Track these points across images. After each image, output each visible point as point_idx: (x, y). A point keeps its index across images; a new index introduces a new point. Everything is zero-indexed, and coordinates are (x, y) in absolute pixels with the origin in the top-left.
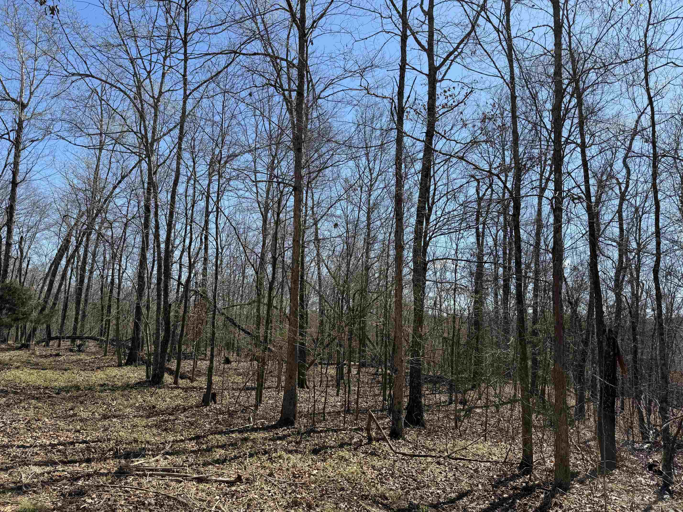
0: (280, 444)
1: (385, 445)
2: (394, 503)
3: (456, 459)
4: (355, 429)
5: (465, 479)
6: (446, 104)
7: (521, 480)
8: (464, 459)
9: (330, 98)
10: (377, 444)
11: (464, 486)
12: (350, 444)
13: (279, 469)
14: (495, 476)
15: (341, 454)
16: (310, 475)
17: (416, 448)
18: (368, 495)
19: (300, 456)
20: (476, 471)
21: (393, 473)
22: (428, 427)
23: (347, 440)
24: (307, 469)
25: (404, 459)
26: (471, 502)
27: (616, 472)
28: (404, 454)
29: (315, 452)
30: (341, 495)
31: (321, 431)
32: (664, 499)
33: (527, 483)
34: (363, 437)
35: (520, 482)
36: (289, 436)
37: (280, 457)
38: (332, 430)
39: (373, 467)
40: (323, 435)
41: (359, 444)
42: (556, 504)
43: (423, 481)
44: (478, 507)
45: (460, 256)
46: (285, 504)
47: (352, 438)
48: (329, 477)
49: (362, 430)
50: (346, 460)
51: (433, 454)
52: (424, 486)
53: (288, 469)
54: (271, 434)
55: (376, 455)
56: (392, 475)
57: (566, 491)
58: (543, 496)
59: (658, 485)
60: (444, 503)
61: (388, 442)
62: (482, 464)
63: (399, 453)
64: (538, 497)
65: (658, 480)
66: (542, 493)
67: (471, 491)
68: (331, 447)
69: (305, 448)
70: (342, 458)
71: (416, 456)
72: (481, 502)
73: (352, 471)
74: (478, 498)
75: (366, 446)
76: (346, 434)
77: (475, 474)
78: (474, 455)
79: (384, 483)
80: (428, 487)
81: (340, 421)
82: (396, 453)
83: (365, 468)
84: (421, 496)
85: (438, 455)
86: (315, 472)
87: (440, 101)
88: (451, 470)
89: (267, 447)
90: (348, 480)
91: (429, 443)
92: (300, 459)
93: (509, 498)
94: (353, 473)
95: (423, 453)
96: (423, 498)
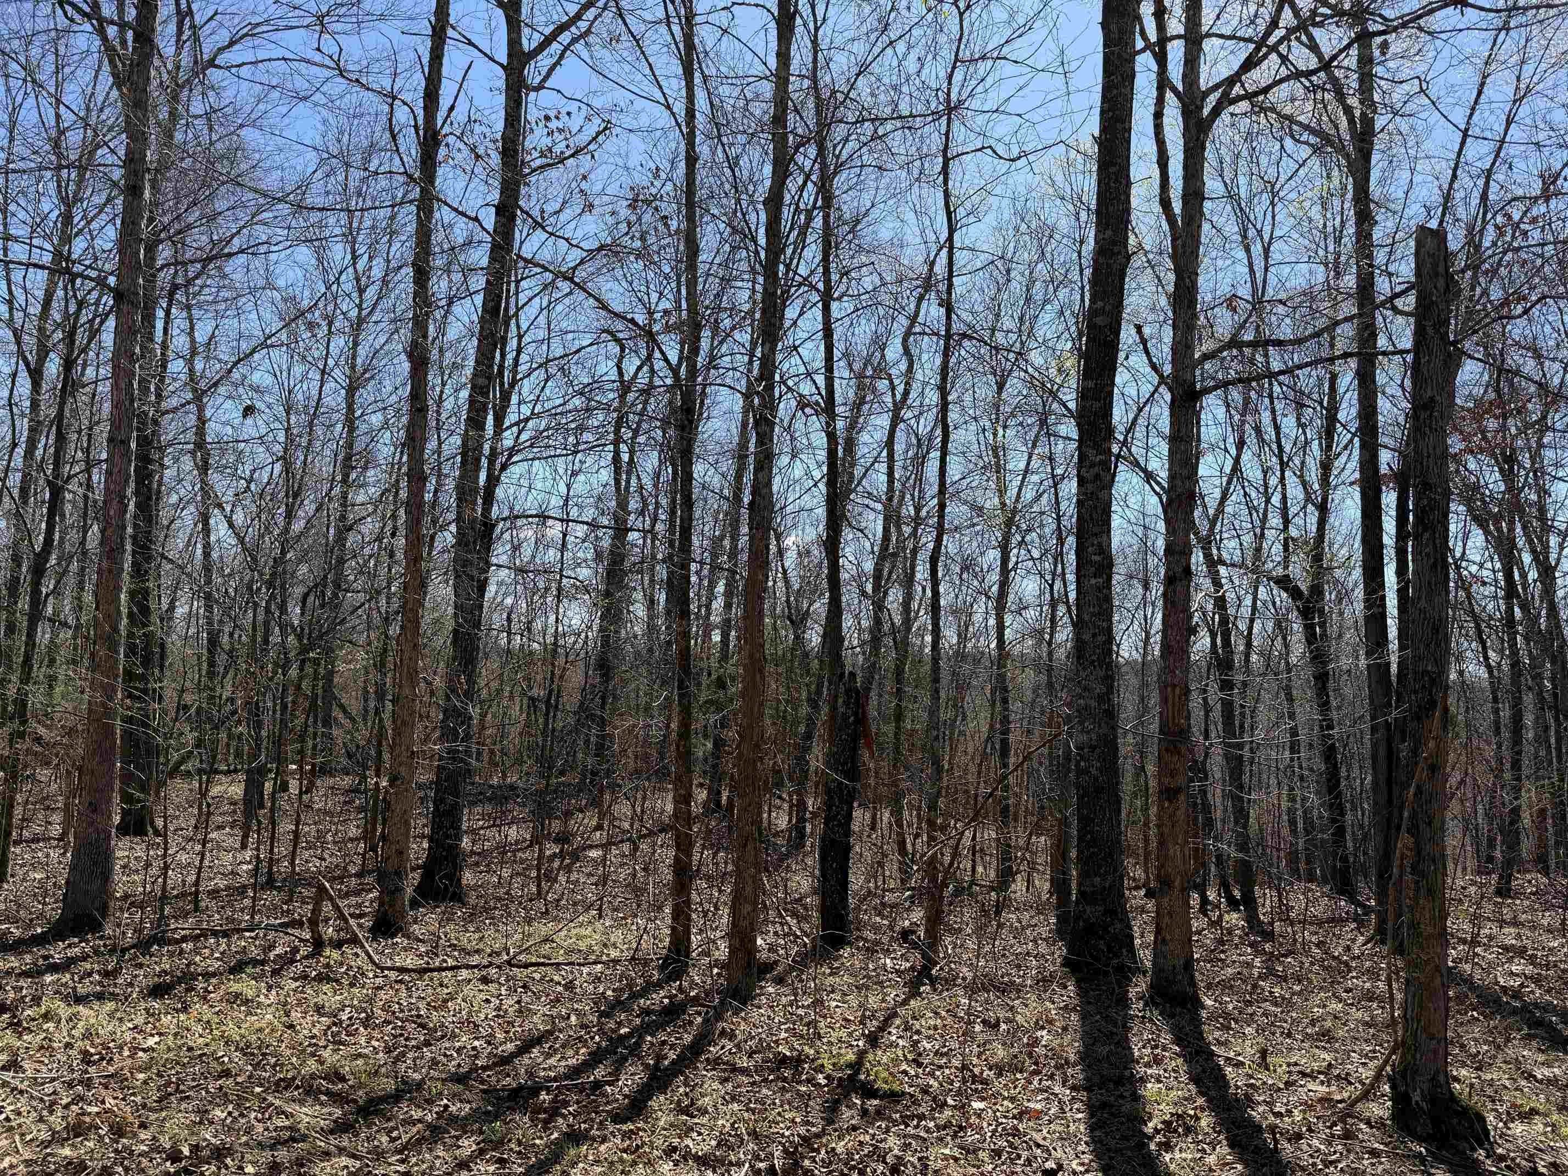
0: (52, 982)
1: (357, 955)
2: (361, 1085)
3: (526, 966)
4: (281, 925)
5: (541, 1008)
6: (550, 150)
7: (662, 993)
8: (543, 964)
9: (244, 71)
10: (336, 955)
11: (538, 1023)
12: (263, 963)
13: (42, 1047)
14: (609, 993)
15: (235, 987)
16: (135, 1050)
17: (433, 953)
18: (294, 1078)
19: (110, 1006)
20: (569, 986)
21: (368, 1018)
22: (472, 900)
23: (254, 952)
24: (128, 1037)
25: (401, 982)
26: (548, 1056)
27: (846, 952)
28: (402, 970)
29: (158, 991)
30: (221, 1088)
31: (184, 939)
32: (920, 994)
33: (671, 997)
34: (301, 940)
35: (659, 998)
36: (85, 958)
37: (46, 1016)
38: (215, 934)
39: (319, 1009)
40: (188, 946)
41: (289, 959)
42: (723, 1033)
43: (443, 1025)
44: (563, 1063)
45: (574, 513)
46: (44, 1135)
47: (272, 947)
48: (190, 1049)
49: (301, 924)
50: (247, 1002)
51: (475, 960)
52: (443, 1037)
53: (68, 1046)
54: (28, 958)
55: (328, 979)
56: (366, 1023)
57: (745, 1004)
58: (699, 1019)
59: (912, 968)
60: (484, 1068)
61: (363, 947)
62: (585, 970)
63: (389, 969)
64: (691, 1023)
65: (916, 958)
66: (699, 1014)
67: (550, 1033)
68: (207, 975)
69: (131, 985)
70: (235, 998)
71: (432, 970)
72: (570, 1053)
73: (257, 1025)
74: (563, 1046)
75: (305, 963)
76: (255, 938)
77: (566, 994)
78: (569, 952)
79: (341, 1043)
80: (454, 1036)
81: (242, 910)
82: (382, 969)
83: (296, 1015)
84: (433, 1059)
85: (485, 962)
86: (151, 1042)
87: (536, 139)
88: (512, 990)
89: (12, 995)
90: (244, 1050)
91: (469, 939)
92: (111, 1015)
93: (630, 1035)
94: (260, 1030)
95: (451, 962)
96: (437, 1064)
